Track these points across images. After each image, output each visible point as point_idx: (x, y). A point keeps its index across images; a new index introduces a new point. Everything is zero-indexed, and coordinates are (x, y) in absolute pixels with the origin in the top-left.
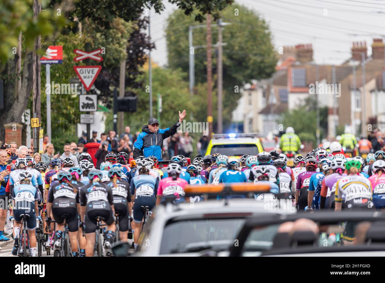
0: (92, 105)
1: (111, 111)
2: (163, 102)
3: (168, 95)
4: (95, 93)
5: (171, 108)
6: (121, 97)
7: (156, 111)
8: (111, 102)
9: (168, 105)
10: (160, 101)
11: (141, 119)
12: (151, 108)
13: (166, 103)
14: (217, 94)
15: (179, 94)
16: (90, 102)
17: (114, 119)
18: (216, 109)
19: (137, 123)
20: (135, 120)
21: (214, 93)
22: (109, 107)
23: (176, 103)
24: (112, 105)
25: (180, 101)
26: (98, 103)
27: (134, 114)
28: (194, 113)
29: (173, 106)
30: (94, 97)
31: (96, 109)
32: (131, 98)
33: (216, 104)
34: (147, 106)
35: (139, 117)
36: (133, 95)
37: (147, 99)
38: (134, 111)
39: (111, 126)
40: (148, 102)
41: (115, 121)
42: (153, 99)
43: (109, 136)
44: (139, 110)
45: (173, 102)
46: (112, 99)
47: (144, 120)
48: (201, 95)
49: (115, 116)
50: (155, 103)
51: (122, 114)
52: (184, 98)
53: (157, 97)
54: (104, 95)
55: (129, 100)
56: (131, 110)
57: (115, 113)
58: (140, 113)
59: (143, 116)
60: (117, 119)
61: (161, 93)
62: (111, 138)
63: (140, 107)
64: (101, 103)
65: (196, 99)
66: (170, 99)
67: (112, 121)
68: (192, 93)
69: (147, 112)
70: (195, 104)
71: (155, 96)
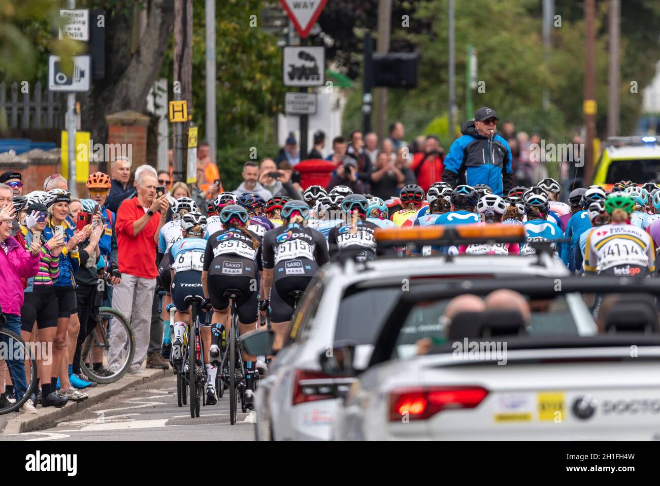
0: (314, 72)
1: (358, 85)
2: (480, 66)
3: (491, 50)
4: (322, 43)
5: (500, 80)
6: (382, 52)
7: (464, 85)
8: (357, 64)
9: (492, 72)
10: (473, 62)
11: (428, 106)
12: (453, 79)
13: (486, 67)
14: (607, 48)
15: (519, 48)
16: (309, 64)
17: (364, 104)
18: (606, 82)
19: (419, 114)
20: (412, 107)
21: (601, 45)
22: (352, 75)
23: (510, 67)
24: (361, 71)
25: (521, 64)
26: (326, 67)
27: (413, 92)
28: (552, 91)
29: (504, 75)
30: (318, 53)
31: (321, 82)
32: (405, 56)
33: (606, 72)
34: (443, 74)
35: (423, 101)
36: (410, 47)
37: (443, 59)
38: (412, 86)
39: (358, 122)
40: (445, 66)
41: (367, 109)
42: (456, 57)
43: (353, 145)
44: (423, 83)
45: (502, 66)
46: (360, 57)
47: (434, 106)
48: (569, 50)
49: (368, 98)
50: (462, 68)
51: (384, 94)
52: (529, 56)
53: (465, 53)
54: (340, 48)
55: (399, 61)
56: (404, 82)
57: (367, 90)
58: (424, 91)
59: (434, 98)
60: (370, 104)
61: (475, 45)
62: (356, 150)
63: (426, 76)
64: (333, 68)
65: (559, 58)
66: (496, 59)
67: (360, 108)
68: (548, 46)
69: (443, 87)
70: (555, 71)
71: (461, 51)
